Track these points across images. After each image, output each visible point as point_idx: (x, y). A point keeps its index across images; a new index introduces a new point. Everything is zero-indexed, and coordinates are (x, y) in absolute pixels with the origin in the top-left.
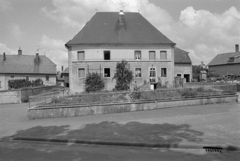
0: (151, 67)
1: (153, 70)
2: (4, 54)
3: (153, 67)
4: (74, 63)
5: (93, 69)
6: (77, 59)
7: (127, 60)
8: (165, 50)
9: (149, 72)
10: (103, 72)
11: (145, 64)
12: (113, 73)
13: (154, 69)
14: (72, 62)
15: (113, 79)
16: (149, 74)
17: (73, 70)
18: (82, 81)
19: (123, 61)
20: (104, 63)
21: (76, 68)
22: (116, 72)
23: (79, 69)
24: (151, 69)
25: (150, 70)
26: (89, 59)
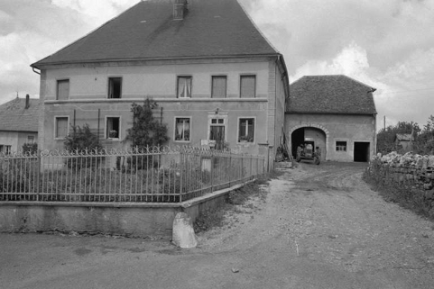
0: (214, 117)
1: (217, 124)
2: (28, 96)
3: (221, 117)
4: (49, 106)
5: (84, 119)
6: (55, 96)
7: (156, 99)
8: (252, 72)
9: (209, 128)
10: (104, 125)
11: (201, 108)
12: (124, 129)
13: (221, 121)
14: (47, 103)
15: (124, 142)
16: (209, 132)
17: (46, 121)
18: (62, 144)
19: (148, 102)
20: (106, 104)
21: (52, 116)
22: (131, 126)
23: (58, 119)
24: (214, 121)
25: (210, 123)
26: (78, 97)
